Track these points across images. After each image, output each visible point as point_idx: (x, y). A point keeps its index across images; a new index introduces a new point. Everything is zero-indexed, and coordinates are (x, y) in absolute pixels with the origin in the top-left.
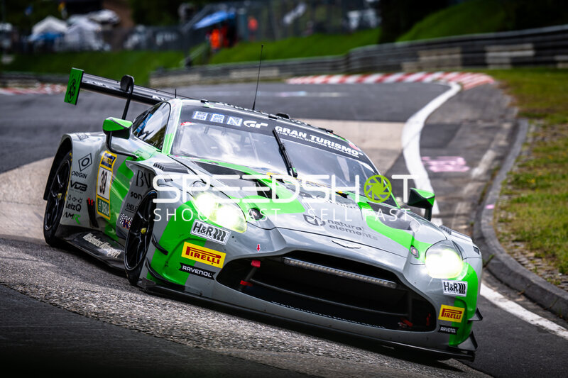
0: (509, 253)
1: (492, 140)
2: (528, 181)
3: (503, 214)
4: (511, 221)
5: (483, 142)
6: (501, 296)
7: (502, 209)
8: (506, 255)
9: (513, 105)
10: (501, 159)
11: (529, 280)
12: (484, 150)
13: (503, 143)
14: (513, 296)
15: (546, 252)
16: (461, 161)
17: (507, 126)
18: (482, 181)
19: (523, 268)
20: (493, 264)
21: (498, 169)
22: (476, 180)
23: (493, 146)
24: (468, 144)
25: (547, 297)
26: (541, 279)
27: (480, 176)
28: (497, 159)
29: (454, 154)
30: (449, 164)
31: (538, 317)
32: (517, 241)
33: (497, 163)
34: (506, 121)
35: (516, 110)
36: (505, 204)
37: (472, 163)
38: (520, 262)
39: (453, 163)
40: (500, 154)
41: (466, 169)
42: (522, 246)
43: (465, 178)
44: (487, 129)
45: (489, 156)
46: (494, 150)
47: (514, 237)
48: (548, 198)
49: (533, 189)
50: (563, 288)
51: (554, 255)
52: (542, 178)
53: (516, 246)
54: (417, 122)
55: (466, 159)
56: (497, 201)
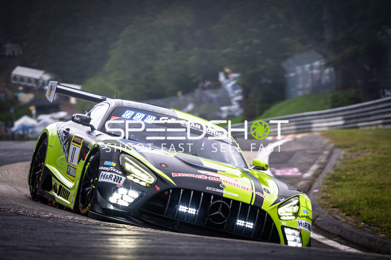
0: (329, 214)
1: (316, 159)
2: (341, 177)
3: (324, 194)
4: (329, 198)
5: (310, 160)
6: (324, 238)
7: (324, 191)
8: (326, 215)
9: (330, 143)
10: (322, 169)
11: (342, 227)
12: (311, 164)
13: (323, 161)
14: (331, 237)
15: (353, 213)
16: (296, 170)
17: (326, 152)
18: (310, 180)
19: (338, 221)
20: (318, 221)
21: (321, 173)
22: (306, 179)
23: (317, 162)
24: (301, 161)
25: (354, 236)
26: (350, 226)
27: (309, 177)
28: (319, 169)
29: (291, 166)
30: (288, 172)
31: (348, 247)
32: (334, 207)
33: (320, 171)
34: (326, 150)
35: (332, 145)
36: (325, 189)
37: (303, 171)
38: (336, 218)
39: (291, 171)
40: (322, 166)
41: (299, 174)
42: (337, 210)
43: (299, 179)
44: (313, 154)
45: (315, 167)
46: (318, 164)
47: (331, 205)
48: (354, 185)
49: (344, 181)
50: (365, 230)
51: (359, 214)
52: (349, 175)
53: (333, 211)
54: (267, 151)
55: (299, 169)
56: (320, 188)
